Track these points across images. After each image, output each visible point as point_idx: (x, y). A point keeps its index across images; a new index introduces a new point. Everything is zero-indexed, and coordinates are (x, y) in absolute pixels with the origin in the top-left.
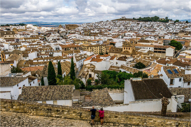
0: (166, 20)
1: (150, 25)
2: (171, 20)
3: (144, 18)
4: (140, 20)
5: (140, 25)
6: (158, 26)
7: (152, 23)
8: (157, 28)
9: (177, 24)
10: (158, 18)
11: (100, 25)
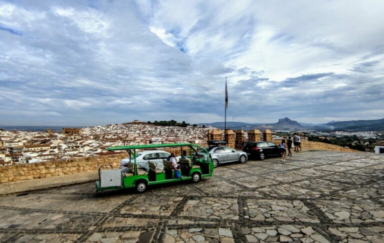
0: (184, 125)
1: (170, 130)
2: (189, 124)
3: (161, 122)
4: (156, 124)
5: (158, 130)
6: (179, 131)
7: (170, 127)
8: (177, 132)
9: (196, 129)
10: (176, 122)
11: (108, 129)
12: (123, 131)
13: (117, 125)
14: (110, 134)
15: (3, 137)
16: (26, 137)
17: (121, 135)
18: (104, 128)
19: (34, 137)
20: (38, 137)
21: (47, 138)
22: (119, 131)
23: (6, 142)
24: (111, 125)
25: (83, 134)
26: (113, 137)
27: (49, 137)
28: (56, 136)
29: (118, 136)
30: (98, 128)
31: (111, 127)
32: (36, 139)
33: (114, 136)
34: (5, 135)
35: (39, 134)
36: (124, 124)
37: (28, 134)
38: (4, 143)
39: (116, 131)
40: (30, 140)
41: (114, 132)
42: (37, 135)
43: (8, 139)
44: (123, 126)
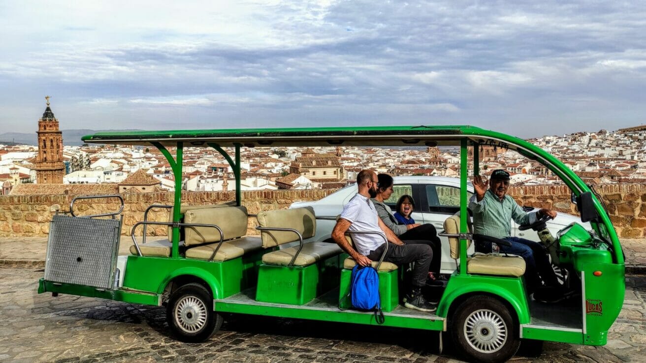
11: (576, 147)
12: (621, 153)
13: (601, 132)
14: (579, 158)
15: (347, 159)
16: (387, 161)
17: (613, 164)
18: (562, 143)
19: (402, 162)
20: (409, 162)
21: (427, 166)
22: (608, 153)
23: (349, 170)
24: (583, 135)
25: (505, 158)
26: (589, 169)
27: (430, 162)
28: (446, 161)
29: (601, 166)
30: (548, 142)
31: (585, 139)
32: (404, 166)
33: (591, 165)
34: (352, 156)
35: (413, 155)
36: (624, 131)
37: (392, 154)
38: (345, 171)
39: (599, 151)
40: (393, 167)
41: (592, 154)
42: (408, 158)
43: (355, 164)
44: (621, 136)
